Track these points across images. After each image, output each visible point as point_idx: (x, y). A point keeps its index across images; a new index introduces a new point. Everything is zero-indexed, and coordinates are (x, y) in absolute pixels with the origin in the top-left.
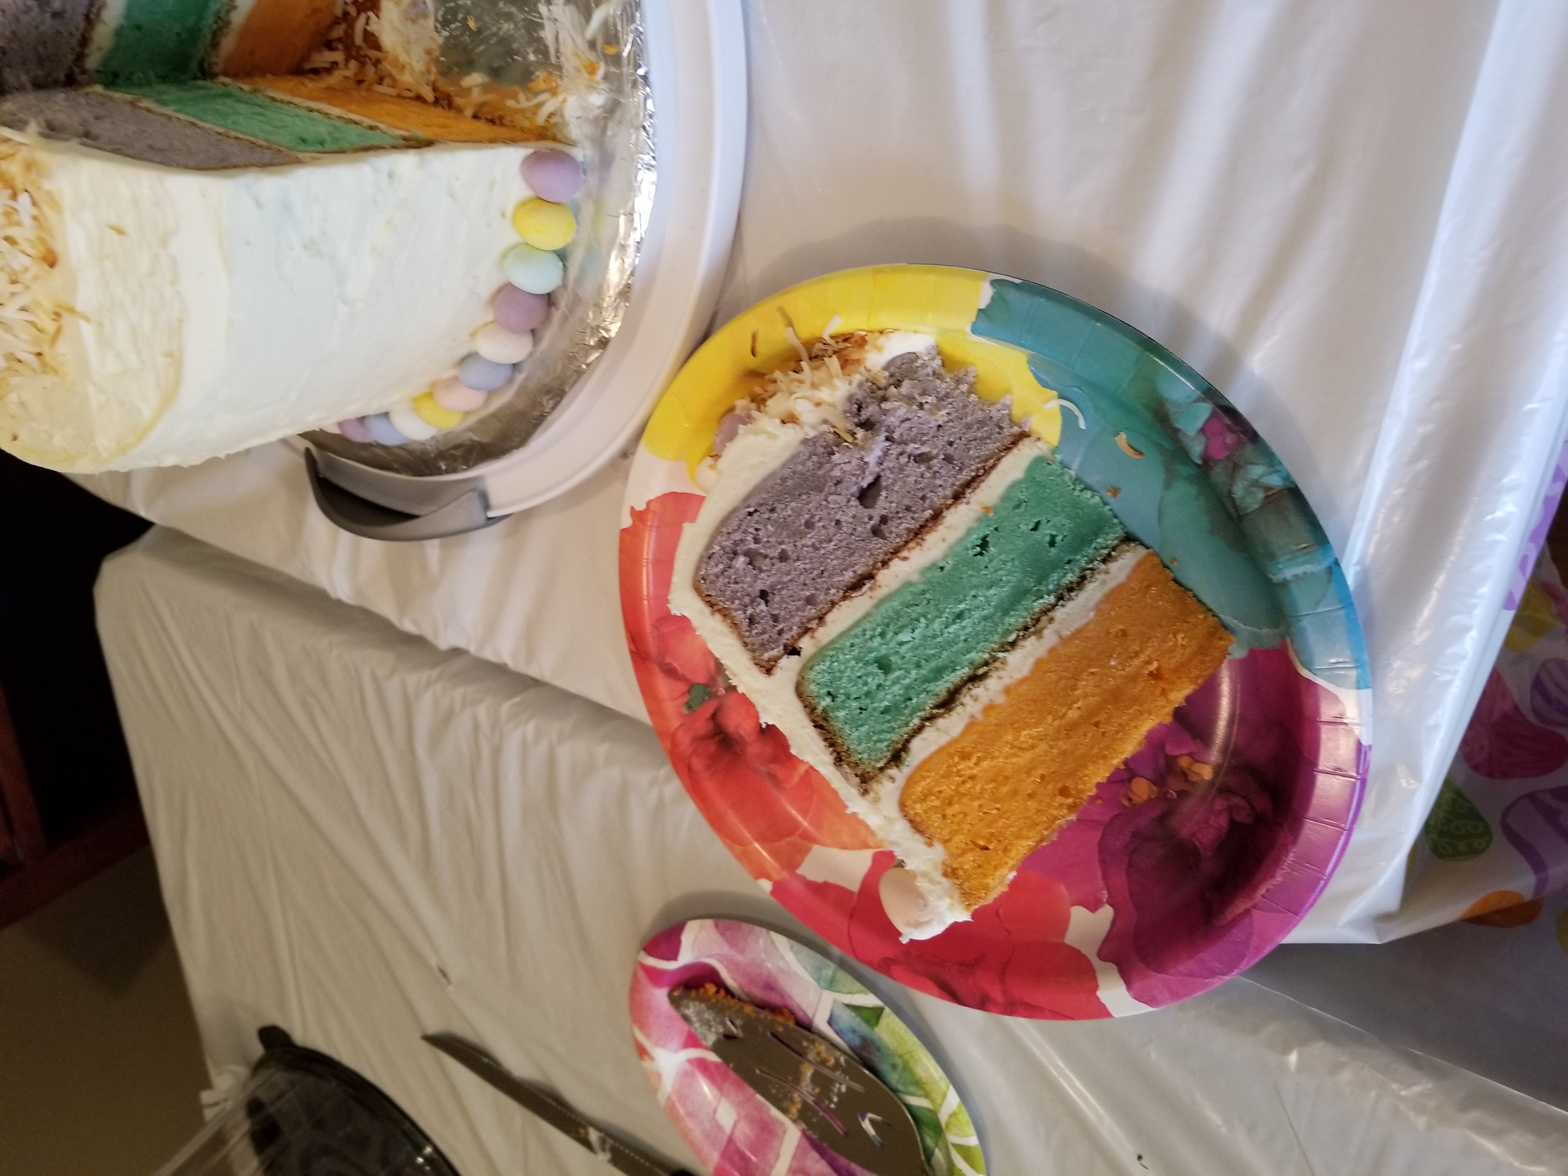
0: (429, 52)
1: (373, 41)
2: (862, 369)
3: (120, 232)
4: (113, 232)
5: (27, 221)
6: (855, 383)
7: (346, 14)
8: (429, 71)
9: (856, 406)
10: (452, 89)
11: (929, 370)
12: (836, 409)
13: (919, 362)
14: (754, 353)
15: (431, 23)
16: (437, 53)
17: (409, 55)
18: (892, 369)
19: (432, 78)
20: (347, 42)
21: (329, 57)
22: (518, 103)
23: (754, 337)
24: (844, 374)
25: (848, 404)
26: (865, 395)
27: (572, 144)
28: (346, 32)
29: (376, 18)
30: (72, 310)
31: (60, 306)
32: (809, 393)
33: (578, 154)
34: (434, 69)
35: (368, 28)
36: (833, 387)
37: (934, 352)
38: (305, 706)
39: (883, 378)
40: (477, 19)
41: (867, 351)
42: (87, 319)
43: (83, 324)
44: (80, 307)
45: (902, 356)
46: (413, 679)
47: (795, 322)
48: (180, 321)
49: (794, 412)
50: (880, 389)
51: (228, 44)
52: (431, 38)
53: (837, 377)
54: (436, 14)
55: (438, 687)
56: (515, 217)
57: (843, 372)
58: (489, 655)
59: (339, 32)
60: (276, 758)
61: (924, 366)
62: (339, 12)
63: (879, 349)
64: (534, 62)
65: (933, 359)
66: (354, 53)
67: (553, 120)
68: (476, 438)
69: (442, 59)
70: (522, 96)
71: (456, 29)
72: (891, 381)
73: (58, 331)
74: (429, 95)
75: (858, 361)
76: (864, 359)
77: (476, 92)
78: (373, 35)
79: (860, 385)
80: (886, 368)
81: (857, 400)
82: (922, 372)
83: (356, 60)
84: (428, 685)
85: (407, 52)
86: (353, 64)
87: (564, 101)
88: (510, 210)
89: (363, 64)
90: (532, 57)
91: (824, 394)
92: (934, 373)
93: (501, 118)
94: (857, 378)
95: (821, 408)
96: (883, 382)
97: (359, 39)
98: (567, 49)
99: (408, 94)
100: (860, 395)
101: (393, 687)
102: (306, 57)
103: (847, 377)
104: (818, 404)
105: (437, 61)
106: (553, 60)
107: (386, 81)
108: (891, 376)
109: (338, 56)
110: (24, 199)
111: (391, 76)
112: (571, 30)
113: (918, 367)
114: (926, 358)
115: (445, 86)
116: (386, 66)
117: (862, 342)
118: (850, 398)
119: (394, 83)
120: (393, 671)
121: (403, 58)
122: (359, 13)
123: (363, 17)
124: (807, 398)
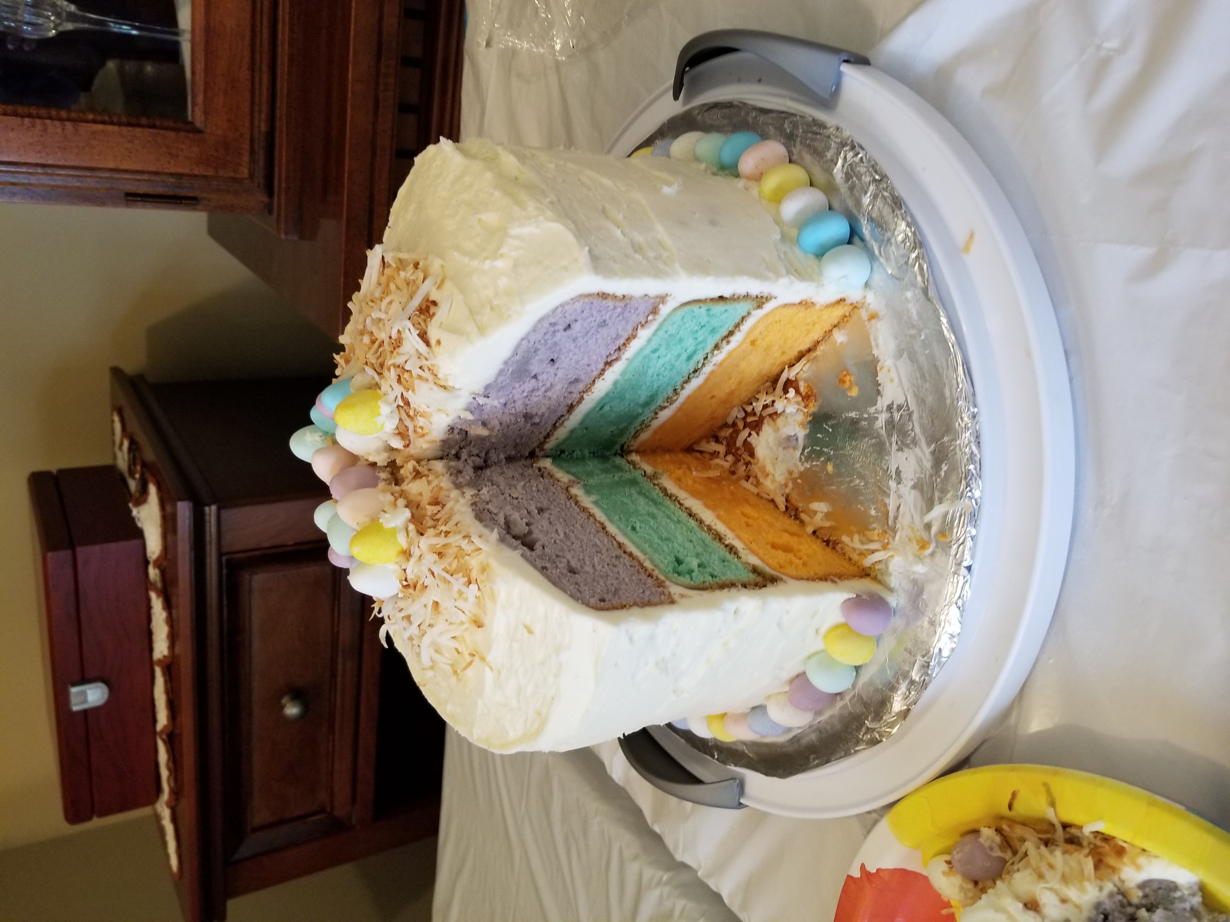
0: (790, 473)
1: (750, 451)
2: (1116, 878)
3: (530, 631)
4: (526, 631)
5: (472, 599)
6: (1106, 891)
7: (734, 424)
8: (786, 485)
9: (1102, 916)
10: (801, 505)
11: (1187, 906)
12: (1081, 912)
13: (1178, 894)
14: (1010, 807)
15: (798, 453)
16: (796, 475)
17: (774, 469)
18: (1147, 890)
19: (787, 491)
20: (731, 443)
21: (713, 446)
22: (852, 540)
23: (1014, 795)
24: (1097, 877)
25: (1095, 912)
26: (1114, 907)
27: (891, 590)
28: (731, 434)
29: (756, 435)
30: (483, 659)
31: (477, 652)
32: (1057, 886)
33: (893, 601)
34: (790, 485)
35: (749, 439)
36: (1082, 890)
37: (1196, 888)
38: (566, 840)
39: (1136, 896)
40: (836, 466)
41: (1125, 864)
42: (491, 669)
43: (488, 670)
44: (488, 660)
45: (1161, 881)
46: (649, 873)
47: (1058, 804)
48: (553, 699)
49: (1039, 900)
50: (1130, 904)
51: (644, 436)
52: (795, 465)
53: (1089, 880)
54: (804, 450)
55: (666, 890)
56: (826, 636)
57: (1095, 873)
58: (712, 884)
59: (727, 432)
60: (536, 864)
61: (1182, 899)
62: (730, 421)
63: (1139, 868)
64: (873, 516)
65: (1194, 895)
66: (733, 451)
67: (877, 567)
68: (746, 752)
69: (799, 481)
70: (856, 537)
71: (816, 465)
72: (1144, 902)
73: (470, 663)
74: (781, 502)
75: (1114, 870)
76: (1120, 869)
77: (819, 517)
78: (750, 444)
79: (1111, 895)
80: (1143, 886)
81: (1105, 909)
82: (1178, 906)
83: (733, 455)
84: (659, 883)
85: (774, 465)
86: (730, 458)
87: (892, 556)
88: (823, 630)
89: (737, 461)
90: (873, 512)
91: (1072, 893)
92: (1192, 909)
93: (836, 543)
94: (1109, 887)
95: (1066, 906)
96: (1135, 900)
97: (739, 443)
98: (904, 521)
99: (765, 496)
100: (1108, 905)
101: (633, 868)
102: (697, 442)
103: (1098, 881)
104: (1064, 901)
105: (794, 480)
106: (890, 523)
107: (751, 480)
108: (1146, 896)
109: (721, 449)
110: (473, 587)
111: (756, 477)
112: (912, 506)
113: (1175, 898)
114: (1186, 892)
115: (795, 499)
116: (755, 469)
117: (1120, 852)
118: (1098, 906)
119: (758, 484)
120: (636, 857)
121: (769, 468)
122: (744, 427)
123: (747, 431)
124: (1056, 892)
